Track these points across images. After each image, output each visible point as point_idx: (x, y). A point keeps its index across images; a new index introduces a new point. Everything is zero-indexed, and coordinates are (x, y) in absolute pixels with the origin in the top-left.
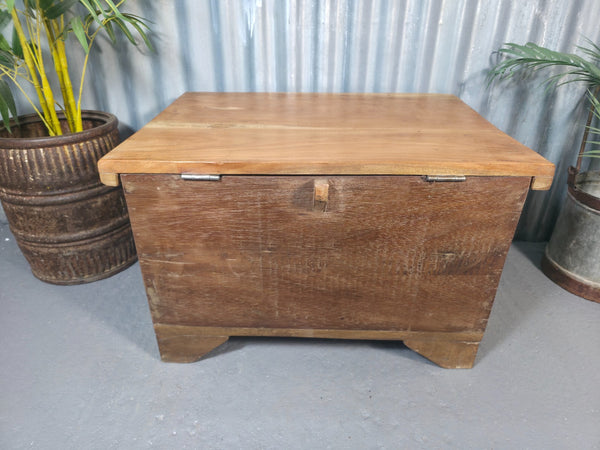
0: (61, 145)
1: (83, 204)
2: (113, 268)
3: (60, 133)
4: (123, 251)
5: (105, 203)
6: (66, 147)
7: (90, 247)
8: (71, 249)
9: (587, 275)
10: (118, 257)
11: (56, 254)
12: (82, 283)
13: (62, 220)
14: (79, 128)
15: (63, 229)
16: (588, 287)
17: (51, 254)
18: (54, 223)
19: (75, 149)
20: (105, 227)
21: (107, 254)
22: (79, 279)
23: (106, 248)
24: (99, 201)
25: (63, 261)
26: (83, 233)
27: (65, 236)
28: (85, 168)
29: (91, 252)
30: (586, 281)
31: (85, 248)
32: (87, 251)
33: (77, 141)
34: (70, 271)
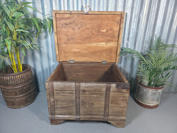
0: (17, 75)
1: (21, 88)
2: (28, 104)
3: (17, 72)
4: (31, 99)
5: (27, 88)
6: (18, 75)
7: (22, 99)
8: (18, 100)
9: (143, 101)
10: (29, 101)
11: (14, 101)
12: (20, 108)
13: (16, 93)
14: (21, 70)
15: (16, 95)
16: (143, 104)
17: (12, 101)
18: (14, 94)
19: (20, 76)
20: (26, 94)
21: (26, 100)
22: (19, 107)
23: (26, 99)
24: (26, 87)
25: (15, 103)
26: (21, 95)
27: (16, 96)
28: (23, 80)
29: (23, 100)
30: (143, 103)
31: (21, 99)
32: (22, 100)
33: (21, 74)
34: (17, 105)
